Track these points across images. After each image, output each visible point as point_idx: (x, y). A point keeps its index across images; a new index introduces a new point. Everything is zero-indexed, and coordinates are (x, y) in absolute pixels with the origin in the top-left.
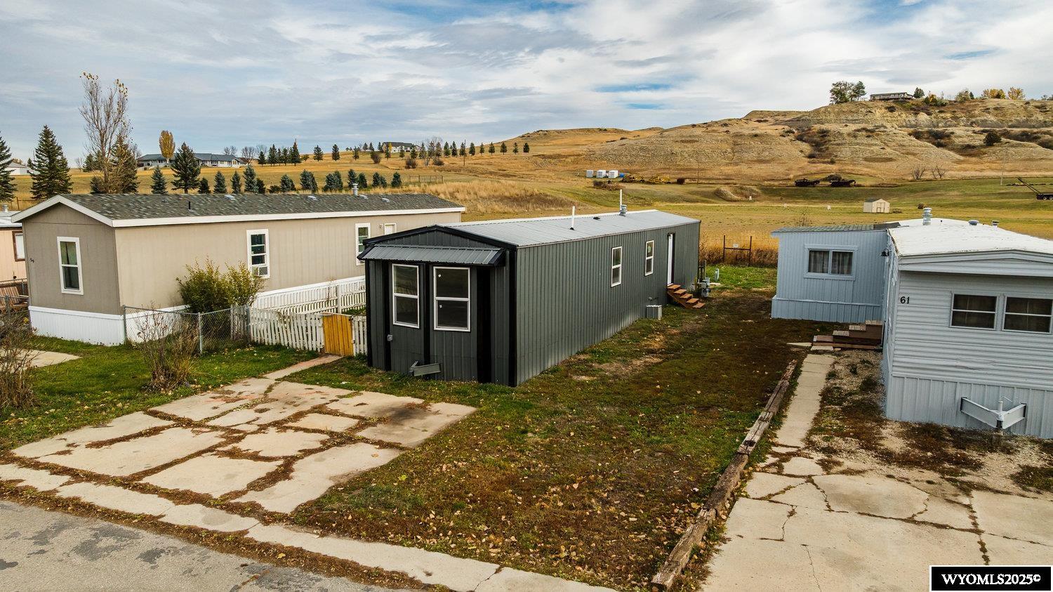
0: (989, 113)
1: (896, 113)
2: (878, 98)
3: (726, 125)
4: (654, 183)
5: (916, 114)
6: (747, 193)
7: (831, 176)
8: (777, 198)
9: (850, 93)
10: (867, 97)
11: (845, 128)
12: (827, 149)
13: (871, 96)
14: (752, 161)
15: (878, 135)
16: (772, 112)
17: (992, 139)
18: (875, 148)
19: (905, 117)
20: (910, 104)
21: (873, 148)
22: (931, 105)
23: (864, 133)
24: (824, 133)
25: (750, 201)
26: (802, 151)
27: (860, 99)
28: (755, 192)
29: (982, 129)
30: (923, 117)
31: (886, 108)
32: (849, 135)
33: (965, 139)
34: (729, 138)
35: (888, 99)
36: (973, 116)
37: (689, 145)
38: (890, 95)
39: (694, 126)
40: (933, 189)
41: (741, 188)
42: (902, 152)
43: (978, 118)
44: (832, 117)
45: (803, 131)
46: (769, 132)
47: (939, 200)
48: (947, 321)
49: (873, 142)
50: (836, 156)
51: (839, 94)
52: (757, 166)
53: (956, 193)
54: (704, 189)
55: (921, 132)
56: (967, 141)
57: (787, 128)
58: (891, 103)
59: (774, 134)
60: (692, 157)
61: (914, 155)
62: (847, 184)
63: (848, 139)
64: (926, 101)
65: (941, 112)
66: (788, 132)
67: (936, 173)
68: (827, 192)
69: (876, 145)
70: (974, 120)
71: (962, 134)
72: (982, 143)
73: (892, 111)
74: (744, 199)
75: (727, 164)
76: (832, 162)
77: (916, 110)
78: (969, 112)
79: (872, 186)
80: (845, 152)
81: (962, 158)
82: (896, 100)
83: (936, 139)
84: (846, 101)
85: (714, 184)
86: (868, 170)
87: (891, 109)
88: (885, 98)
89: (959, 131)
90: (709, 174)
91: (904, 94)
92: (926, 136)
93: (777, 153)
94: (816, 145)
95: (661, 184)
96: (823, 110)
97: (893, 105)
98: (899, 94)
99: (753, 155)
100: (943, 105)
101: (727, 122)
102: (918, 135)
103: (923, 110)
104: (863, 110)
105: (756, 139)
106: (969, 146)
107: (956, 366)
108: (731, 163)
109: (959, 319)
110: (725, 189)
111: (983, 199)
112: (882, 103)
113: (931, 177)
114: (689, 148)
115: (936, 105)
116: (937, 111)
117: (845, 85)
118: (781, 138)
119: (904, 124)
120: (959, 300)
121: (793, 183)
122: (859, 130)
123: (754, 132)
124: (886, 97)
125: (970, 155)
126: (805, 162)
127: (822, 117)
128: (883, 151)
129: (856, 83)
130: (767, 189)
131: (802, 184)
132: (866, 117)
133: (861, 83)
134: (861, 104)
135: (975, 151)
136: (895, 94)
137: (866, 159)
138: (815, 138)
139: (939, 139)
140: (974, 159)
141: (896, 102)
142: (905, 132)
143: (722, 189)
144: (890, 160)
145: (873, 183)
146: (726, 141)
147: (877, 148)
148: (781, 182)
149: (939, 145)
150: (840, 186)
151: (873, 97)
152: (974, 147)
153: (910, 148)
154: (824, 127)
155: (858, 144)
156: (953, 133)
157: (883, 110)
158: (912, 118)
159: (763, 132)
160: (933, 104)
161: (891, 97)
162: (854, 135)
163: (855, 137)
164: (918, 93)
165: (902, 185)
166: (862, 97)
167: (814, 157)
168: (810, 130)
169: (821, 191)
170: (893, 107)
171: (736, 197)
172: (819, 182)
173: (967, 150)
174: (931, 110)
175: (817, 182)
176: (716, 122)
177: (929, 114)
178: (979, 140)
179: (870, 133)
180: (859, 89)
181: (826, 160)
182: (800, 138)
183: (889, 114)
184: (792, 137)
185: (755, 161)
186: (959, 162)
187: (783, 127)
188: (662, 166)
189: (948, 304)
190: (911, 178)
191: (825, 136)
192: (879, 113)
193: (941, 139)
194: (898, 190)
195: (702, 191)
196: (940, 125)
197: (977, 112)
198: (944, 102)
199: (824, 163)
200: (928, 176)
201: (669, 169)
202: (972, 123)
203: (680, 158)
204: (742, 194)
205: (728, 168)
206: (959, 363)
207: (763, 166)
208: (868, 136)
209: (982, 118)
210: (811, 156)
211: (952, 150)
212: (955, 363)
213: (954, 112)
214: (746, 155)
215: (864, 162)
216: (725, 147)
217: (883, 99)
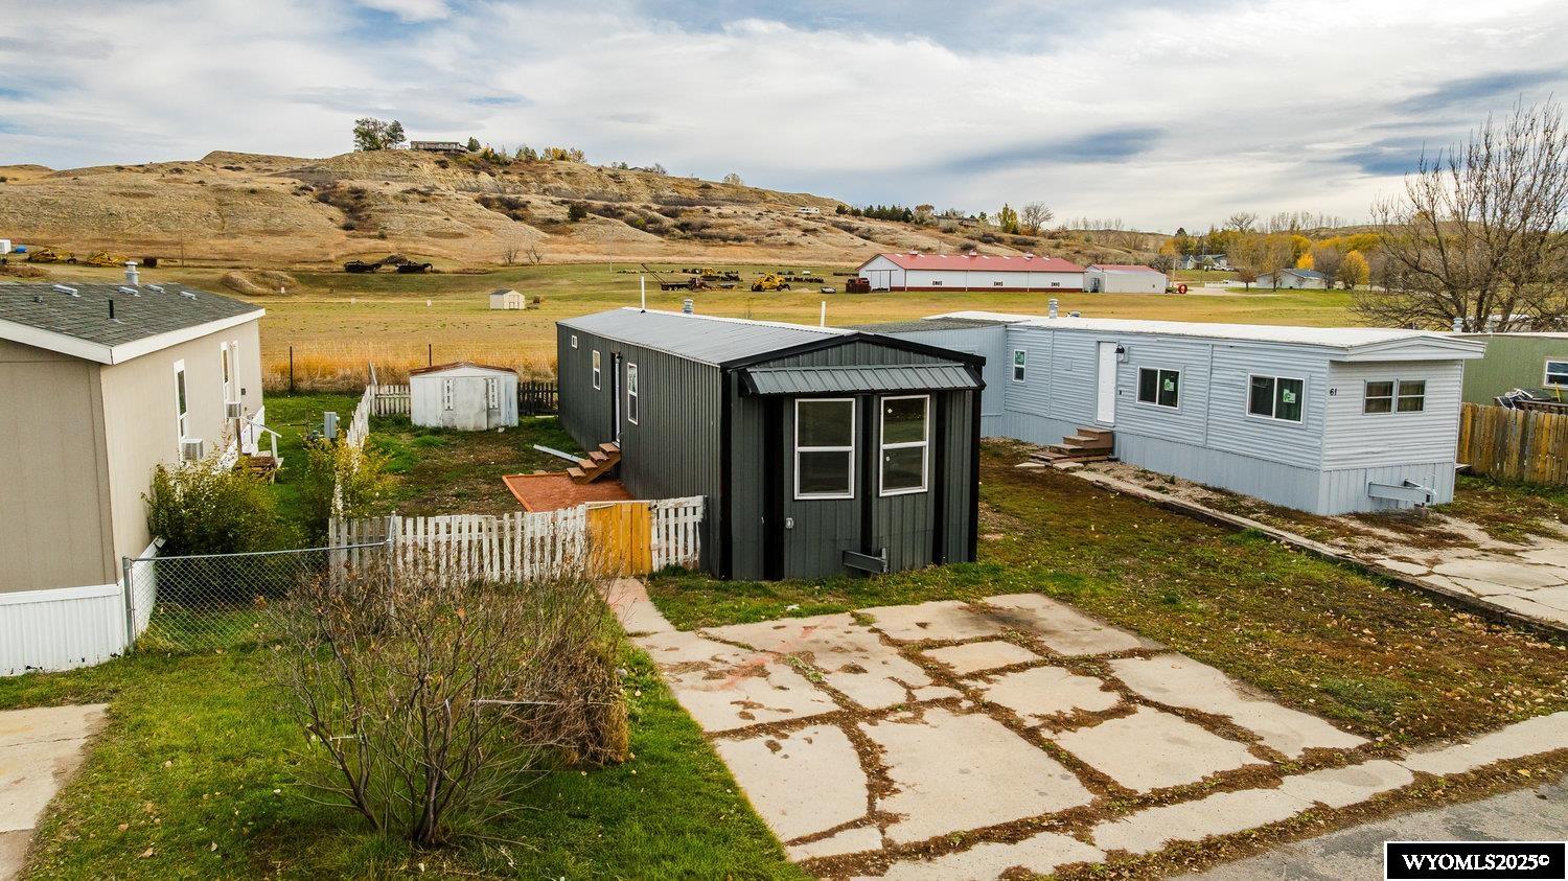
0: (561, 178)
1: (450, 171)
2: (422, 147)
3: (178, 171)
4: (99, 266)
5: (476, 173)
6: (275, 283)
7: (392, 257)
8: (322, 290)
9: (383, 136)
10: (406, 145)
11: (387, 188)
12: (369, 217)
13: (412, 143)
14: (257, 232)
15: (435, 200)
16: (249, 156)
17: (577, 214)
18: (438, 219)
19: (464, 177)
20: (466, 159)
21: (434, 218)
22: (493, 163)
23: (416, 196)
24: (358, 194)
25: (283, 295)
26: (331, 219)
27: (398, 146)
28: (286, 280)
29: (560, 199)
30: (484, 177)
31: (437, 162)
32: (395, 197)
33: (545, 211)
34: (206, 192)
35: (436, 150)
36: (545, 182)
37: (138, 201)
38: (438, 144)
39: (120, 168)
40: (533, 277)
41: (263, 275)
42: (474, 224)
43: (550, 185)
44: (362, 169)
45: (325, 188)
46: (274, 187)
47: (551, 291)
48: (1361, 409)
49: (432, 209)
50: (385, 228)
51: (368, 137)
52: (268, 240)
53: (565, 282)
54: (199, 276)
55: (490, 199)
56: (548, 214)
57: (300, 184)
58: (441, 156)
59: (282, 191)
60: (151, 222)
61: (489, 229)
62: (420, 269)
63: (396, 204)
64: (486, 155)
65: (506, 173)
66: (302, 188)
67: (532, 256)
68: (394, 280)
69: (436, 214)
70: (546, 186)
71: (540, 204)
72: (566, 217)
73: (444, 167)
74: (271, 291)
75: (217, 236)
76: (383, 237)
77: (475, 168)
78: (539, 175)
79: (454, 273)
80: (395, 223)
81: (548, 236)
82: (447, 152)
83: (511, 209)
84: (379, 148)
85: (210, 267)
86: (437, 249)
87: (443, 165)
88: (432, 149)
89: (535, 199)
90: (192, 251)
91: (456, 144)
92: (497, 204)
93: (294, 221)
94: (351, 211)
95: (113, 266)
96: (347, 158)
97: (443, 158)
98: (449, 144)
99: (256, 223)
100: (507, 164)
101: (180, 167)
102: (487, 203)
103: (484, 168)
104: (404, 162)
105: (255, 197)
106: (551, 221)
107: (1367, 453)
108: (223, 235)
109: (1373, 407)
110: (236, 275)
111: (601, 290)
112: (428, 155)
113: (526, 261)
114: (140, 206)
115: (498, 163)
116: (501, 171)
117: (375, 124)
118: (293, 197)
119: (463, 186)
120: (1371, 388)
121: (341, 267)
122: (408, 192)
123: (247, 186)
124: (433, 147)
125: (556, 233)
126: (342, 235)
127: (347, 168)
128: (448, 224)
129: (390, 123)
130: (303, 277)
131: (356, 268)
132: (410, 174)
133: (398, 124)
134: (400, 153)
135: (560, 227)
136: (444, 144)
137: (428, 234)
138: (347, 201)
139: (514, 209)
140: (561, 238)
141: (448, 156)
142: (468, 197)
143: (234, 276)
144: (461, 235)
145: (456, 268)
146: (205, 198)
147: (438, 218)
148: (321, 266)
149: (516, 218)
150: (409, 272)
151: (416, 146)
152: (558, 222)
153: (481, 220)
154: (357, 184)
155: (411, 211)
156: (529, 202)
157: (433, 165)
158: (471, 179)
159: (263, 186)
160: (492, 161)
161: (440, 147)
162: (403, 197)
163: (405, 201)
164: (473, 146)
165: (494, 272)
166: (401, 143)
167: (352, 229)
168: (335, 187)
169: (386, 279)
170: (444, 161)
171: (259, 289)
172: (380, 266)
173: (548, 225)
174: (494, 170)
175: (378, 265)
176: (161, 166)
177: (492, 175)
178: (562, 213)
179: (426, 196)
180: (395, 132)
181: (372, 233)
182: (323, 199)
183: (441, 171)
184: (310, 196)
185: (261, 232)
186: (546, 241)
187: (293, 180)
188: (98, 235)
189: (1362, 392)
190: (501, 262)
191: (361, 197)
192: (427, 167)
193: (516, 208)
194: (491, 278)
195: (198, 280)
196: (508, 190)
197: (548, 177)
198: (508, 161)
199: (370, 237)
200: (522, 259)
201: (114, 241)
202: (545, 190)
203: (128, 223)
204: (266, 284)
205: (221, 242)
206: (1370, 450)
207: (278, 240)
208: (423, 201)
209: (555, 185)
210: (347, 227)
211: (533, 224)
212: (1365, 450)
213: (522, 174)
214: (244, 222)
215: (427, 238)
216: (204, 207)
217: (431, 150)
